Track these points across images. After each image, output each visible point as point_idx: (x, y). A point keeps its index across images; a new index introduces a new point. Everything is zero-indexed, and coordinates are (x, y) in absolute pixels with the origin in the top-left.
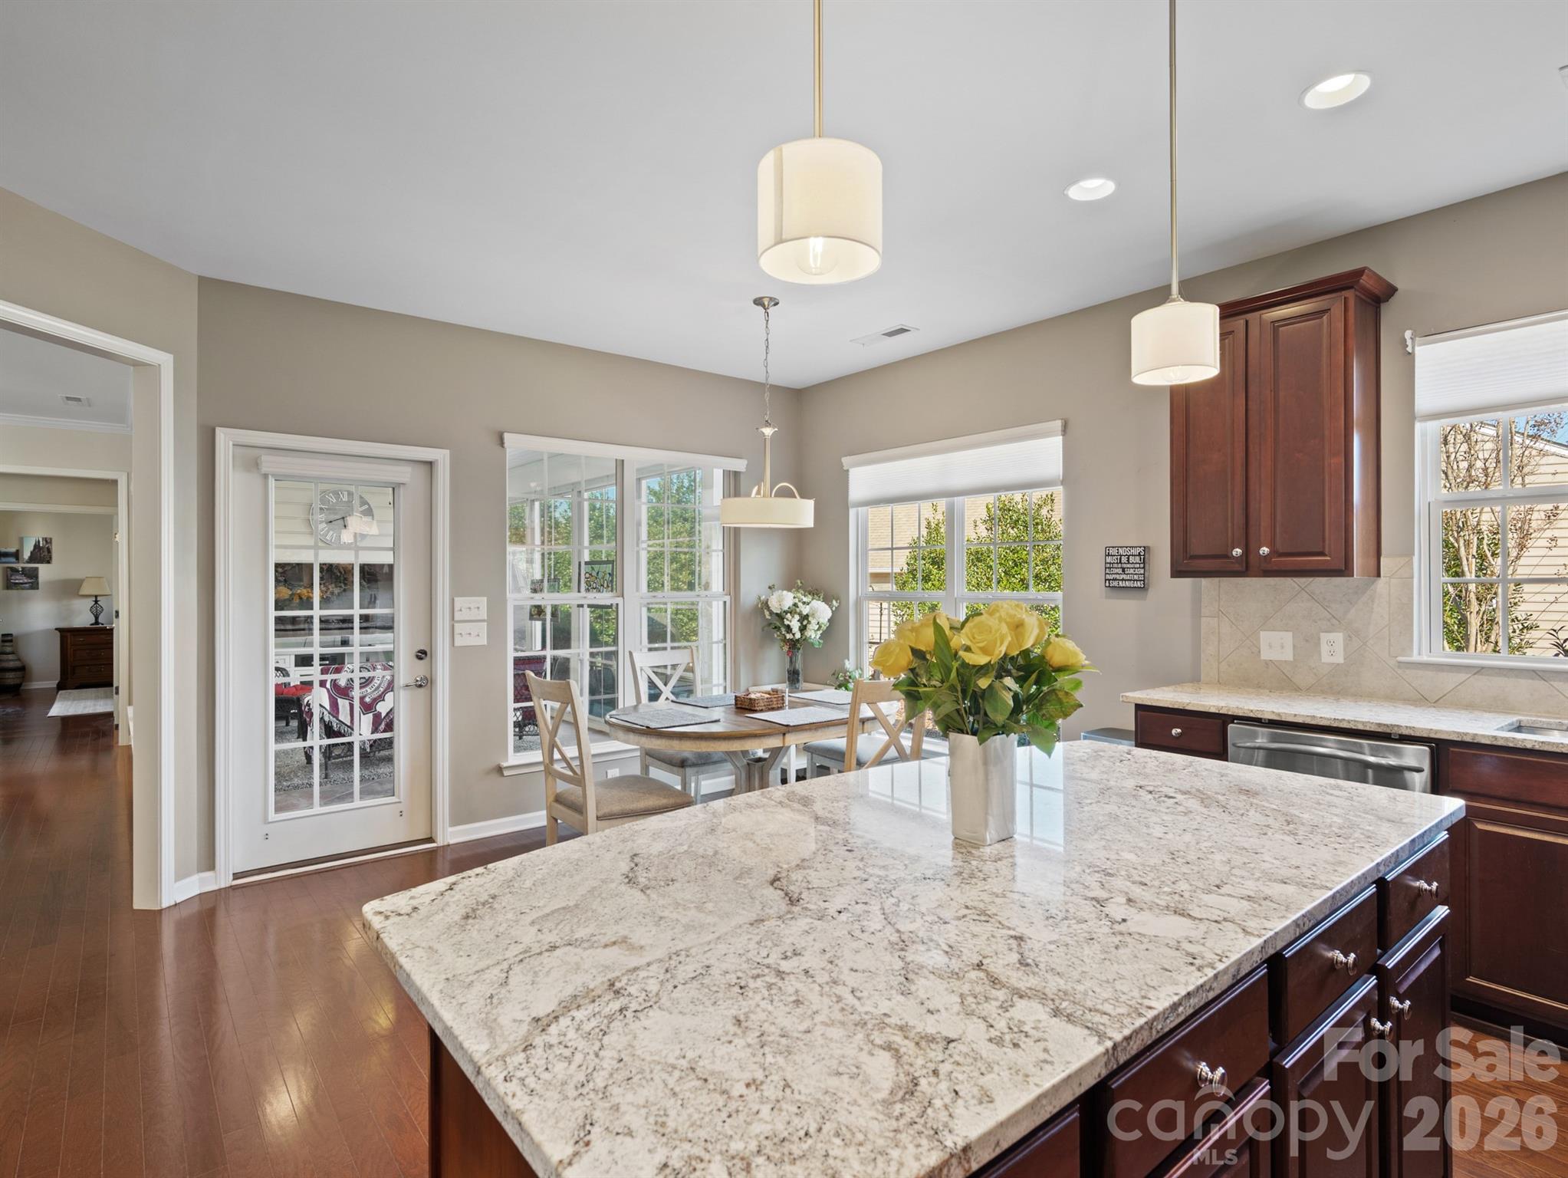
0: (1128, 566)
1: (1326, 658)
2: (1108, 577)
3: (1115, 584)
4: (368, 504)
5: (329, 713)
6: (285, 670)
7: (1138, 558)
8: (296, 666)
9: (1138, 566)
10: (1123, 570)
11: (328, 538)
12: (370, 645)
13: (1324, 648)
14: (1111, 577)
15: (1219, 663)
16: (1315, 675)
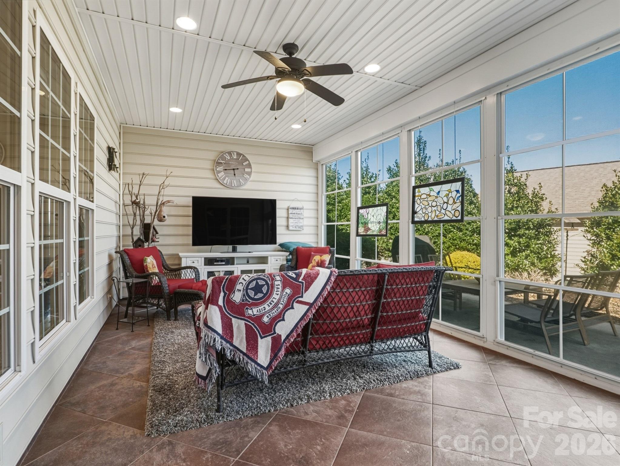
4: (249, 161)
5: (222, 338)
6: (196, 268)
8: (205, 265)
11: (225, 182)
12: (249, 252)
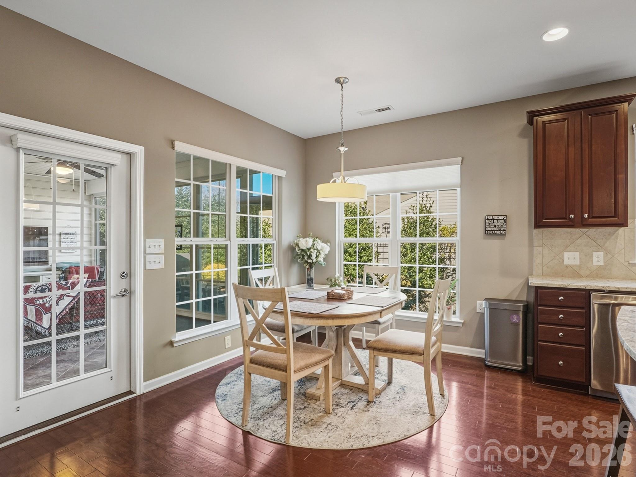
0: (498, 224)
1: (595, 263)
2: (487, 229)
3: (491, 232)
7: (502, 221)
9: (503, 224)
10: (495, 226)
13: (595, 259)
14: (489, 229)
15: (543, 267)
16: (590, 270)
